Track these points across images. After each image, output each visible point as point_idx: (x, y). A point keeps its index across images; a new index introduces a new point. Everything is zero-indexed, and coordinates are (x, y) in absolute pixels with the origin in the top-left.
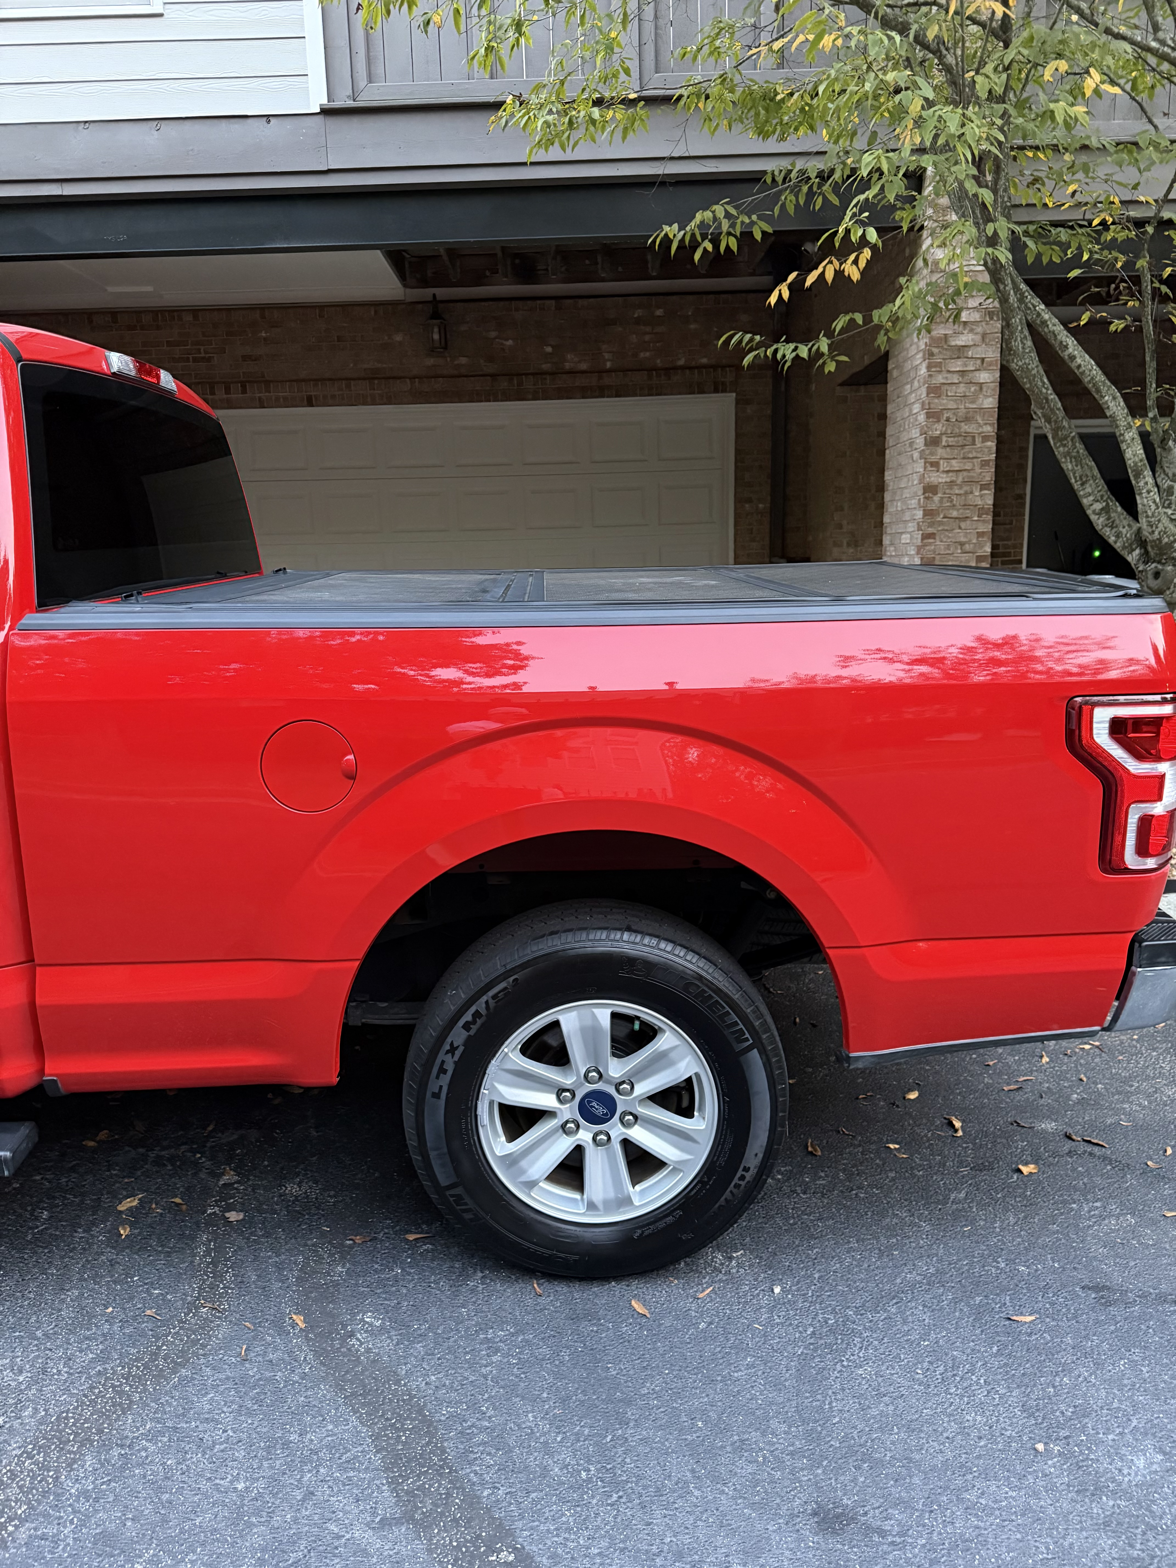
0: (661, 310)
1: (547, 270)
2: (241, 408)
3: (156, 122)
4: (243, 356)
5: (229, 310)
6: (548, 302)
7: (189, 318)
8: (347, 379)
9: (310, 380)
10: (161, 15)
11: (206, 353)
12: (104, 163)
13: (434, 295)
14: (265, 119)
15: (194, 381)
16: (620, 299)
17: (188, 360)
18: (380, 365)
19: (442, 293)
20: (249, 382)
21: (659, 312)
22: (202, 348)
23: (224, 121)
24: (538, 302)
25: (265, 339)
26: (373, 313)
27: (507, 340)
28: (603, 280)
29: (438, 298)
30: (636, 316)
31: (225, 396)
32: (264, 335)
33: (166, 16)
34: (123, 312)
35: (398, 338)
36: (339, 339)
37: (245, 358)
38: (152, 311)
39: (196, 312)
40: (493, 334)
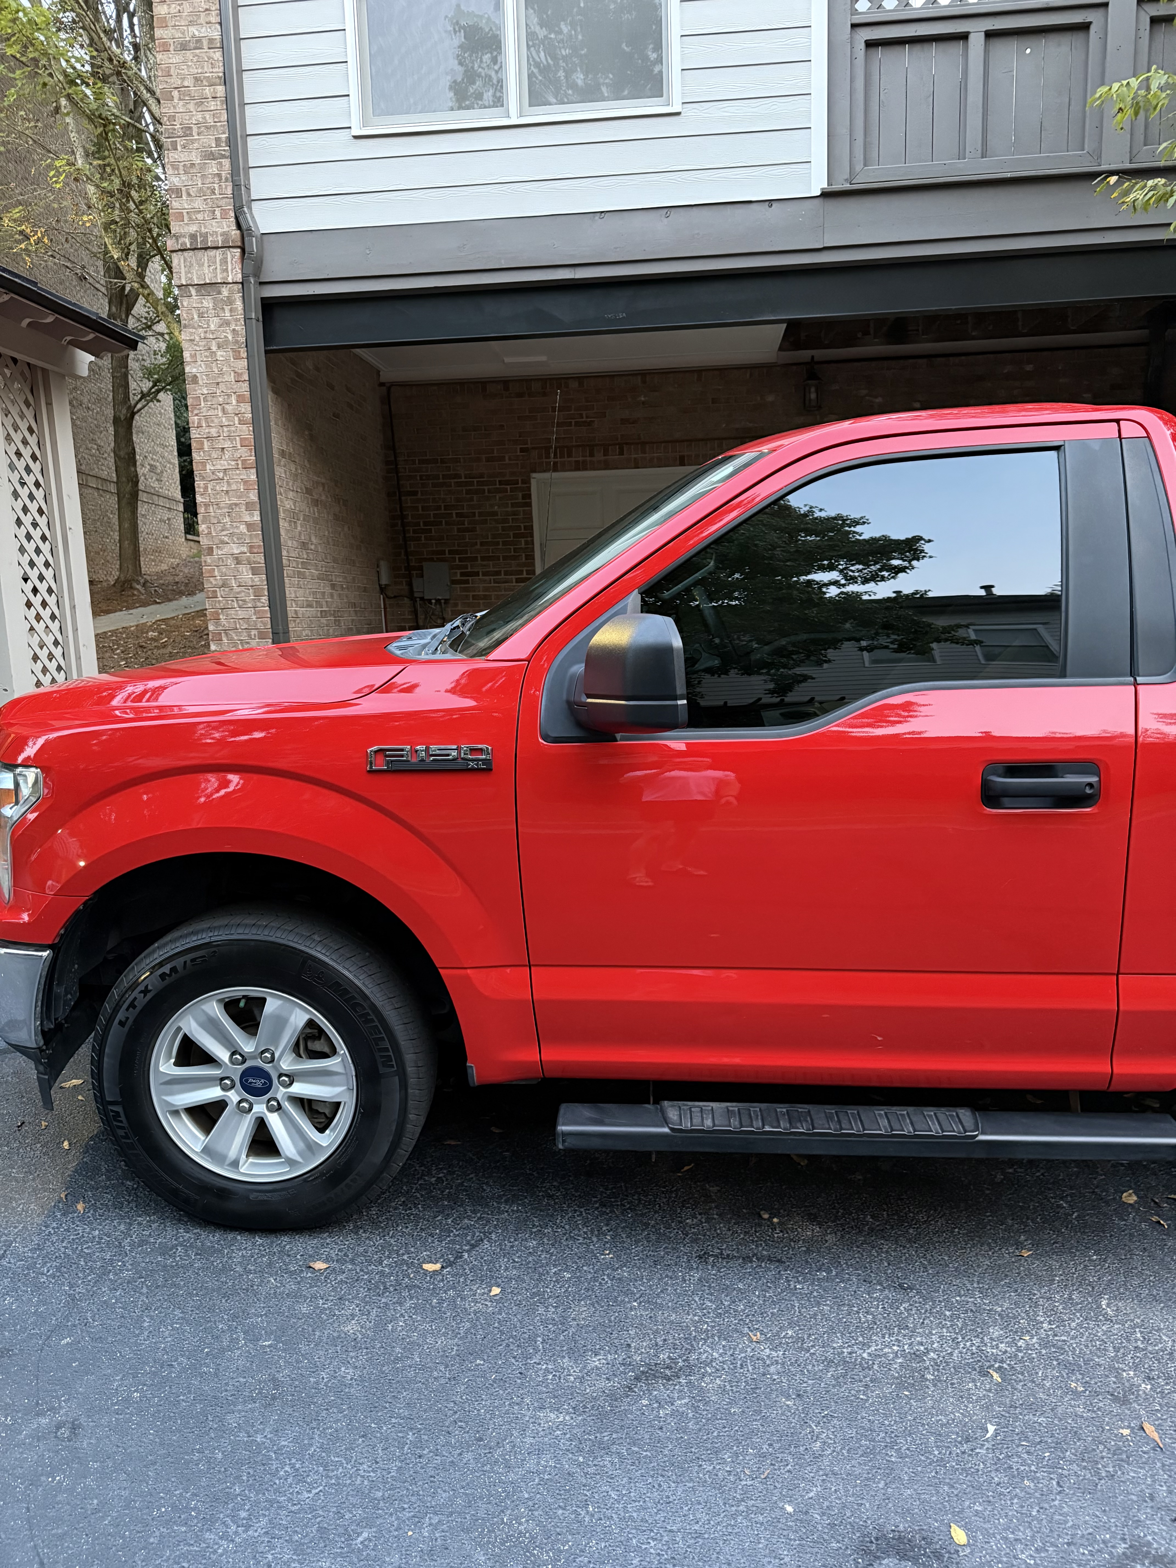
0: (1031, 366)
1: (918, 330)
2: (617, 468)
3: (666, 210)
4: (622, 419)
5: (611, 376)
6: (920, 361)
7: (574, 385)
8: (718, 439)
9: (683, 441)
10: (678, 114)
11: (587, 417)
12: (616, 248)
13: (813, 357)
14: (767, 203)
15: (574, 444)
16: (992, 356)
17: (570, 424)
18: (751, 425)
19: (818, 354)
20: (627, 444)
21: (1029, 368)
22: (584, 413)
23: (729, 206)
24: (911, 361)
25: (643, 403)
26: (748, 375)
27: (876, 397)
28: (974, 338)
29: (816, 359)
30: (1005, 371)
31: (603, 458)
32: (643, 399)
33: (683, 114)
34: (516, 380)
35: (770, 398)
36: (714, 401)
37: (624, 421)
38: (541, 379)
39: (581, 378)
40: (864, 392)
